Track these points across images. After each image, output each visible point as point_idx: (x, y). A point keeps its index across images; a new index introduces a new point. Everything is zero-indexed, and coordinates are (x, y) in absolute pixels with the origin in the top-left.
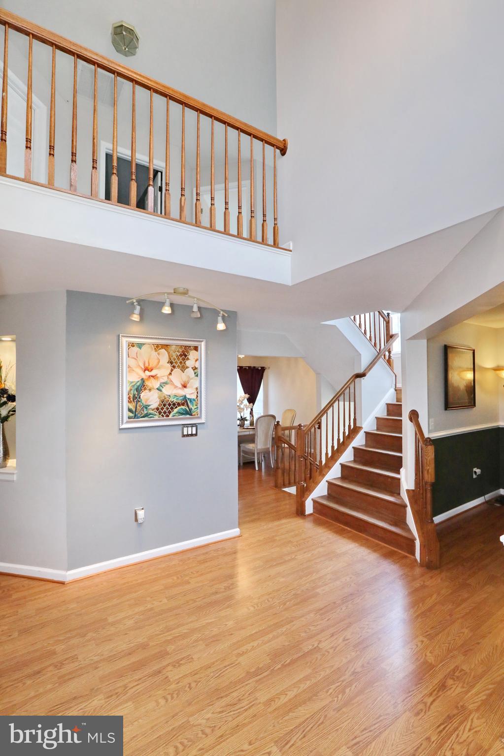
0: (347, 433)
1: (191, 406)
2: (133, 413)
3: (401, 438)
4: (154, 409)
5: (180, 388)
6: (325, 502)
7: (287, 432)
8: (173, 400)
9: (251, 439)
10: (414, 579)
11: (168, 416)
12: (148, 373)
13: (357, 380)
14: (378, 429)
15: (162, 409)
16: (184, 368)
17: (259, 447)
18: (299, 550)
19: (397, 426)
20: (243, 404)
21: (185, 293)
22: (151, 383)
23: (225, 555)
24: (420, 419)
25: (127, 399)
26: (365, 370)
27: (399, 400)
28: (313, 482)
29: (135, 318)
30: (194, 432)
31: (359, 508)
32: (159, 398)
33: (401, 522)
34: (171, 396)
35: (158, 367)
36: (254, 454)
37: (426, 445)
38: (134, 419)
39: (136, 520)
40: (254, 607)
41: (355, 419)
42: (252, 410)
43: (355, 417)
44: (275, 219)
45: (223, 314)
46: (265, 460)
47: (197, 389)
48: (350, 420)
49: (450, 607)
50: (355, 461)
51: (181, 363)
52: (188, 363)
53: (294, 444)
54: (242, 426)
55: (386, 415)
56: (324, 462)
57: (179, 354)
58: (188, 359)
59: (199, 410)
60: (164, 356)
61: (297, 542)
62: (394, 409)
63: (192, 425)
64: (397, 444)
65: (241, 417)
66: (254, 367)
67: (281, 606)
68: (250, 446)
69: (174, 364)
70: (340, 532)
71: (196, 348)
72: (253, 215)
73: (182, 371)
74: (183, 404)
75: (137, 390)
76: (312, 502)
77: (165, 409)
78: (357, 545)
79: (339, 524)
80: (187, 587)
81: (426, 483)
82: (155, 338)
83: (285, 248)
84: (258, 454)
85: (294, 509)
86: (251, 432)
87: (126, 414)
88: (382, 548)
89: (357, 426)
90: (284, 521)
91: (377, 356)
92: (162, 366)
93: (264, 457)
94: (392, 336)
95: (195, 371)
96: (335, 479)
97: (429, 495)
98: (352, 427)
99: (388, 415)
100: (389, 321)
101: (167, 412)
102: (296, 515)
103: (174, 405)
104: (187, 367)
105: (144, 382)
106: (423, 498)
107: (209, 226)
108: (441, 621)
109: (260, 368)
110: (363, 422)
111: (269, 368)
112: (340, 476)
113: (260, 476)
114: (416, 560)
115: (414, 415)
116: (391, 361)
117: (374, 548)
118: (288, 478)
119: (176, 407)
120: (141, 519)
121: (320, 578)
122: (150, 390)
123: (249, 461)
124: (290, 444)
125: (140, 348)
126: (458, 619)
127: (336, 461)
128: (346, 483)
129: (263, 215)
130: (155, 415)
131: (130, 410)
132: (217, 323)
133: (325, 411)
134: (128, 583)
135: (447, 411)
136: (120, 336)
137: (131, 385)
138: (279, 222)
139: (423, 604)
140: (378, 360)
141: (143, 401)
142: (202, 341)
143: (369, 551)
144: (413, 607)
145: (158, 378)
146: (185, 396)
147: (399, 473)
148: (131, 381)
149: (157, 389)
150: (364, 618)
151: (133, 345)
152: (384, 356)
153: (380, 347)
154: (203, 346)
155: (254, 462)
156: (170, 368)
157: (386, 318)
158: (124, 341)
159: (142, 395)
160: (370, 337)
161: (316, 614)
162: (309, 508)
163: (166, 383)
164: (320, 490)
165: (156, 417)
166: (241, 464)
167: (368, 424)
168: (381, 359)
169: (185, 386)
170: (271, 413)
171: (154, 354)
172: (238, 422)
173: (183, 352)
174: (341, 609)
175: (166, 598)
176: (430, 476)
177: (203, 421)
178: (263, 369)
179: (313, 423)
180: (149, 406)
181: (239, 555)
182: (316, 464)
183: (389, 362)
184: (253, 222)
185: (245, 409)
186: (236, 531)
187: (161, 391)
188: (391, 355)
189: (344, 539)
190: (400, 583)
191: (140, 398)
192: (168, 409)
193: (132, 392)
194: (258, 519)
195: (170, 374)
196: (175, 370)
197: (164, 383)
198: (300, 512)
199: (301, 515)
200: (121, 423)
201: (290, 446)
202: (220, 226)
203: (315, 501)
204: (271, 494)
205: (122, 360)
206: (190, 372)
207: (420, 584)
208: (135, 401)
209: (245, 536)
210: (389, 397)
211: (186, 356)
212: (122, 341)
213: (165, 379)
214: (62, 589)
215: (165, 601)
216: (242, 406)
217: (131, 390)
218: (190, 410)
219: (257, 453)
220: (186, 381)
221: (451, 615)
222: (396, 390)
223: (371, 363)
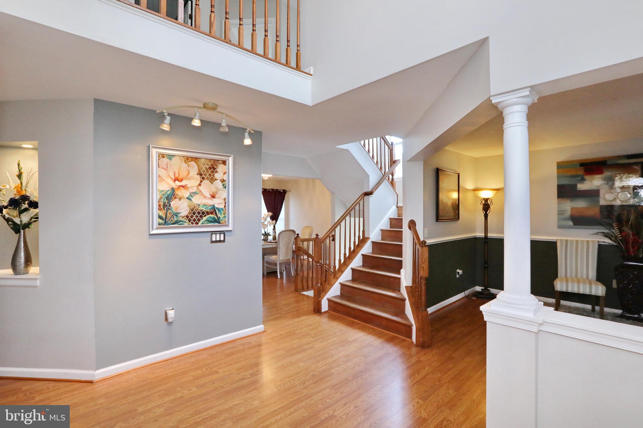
0: (357, 243)
1: (219, 215)
2: (163, 220)
3: (402, 245)
4: (184, 217)
5: (209, 198)
6: (338, 301)
7: (305, 243)
8: (202, 209)
9: (274, 251)
10: (411, 356)
11: (197, 223)
12: (178, 183)
13: (366, 197)
14: (382, 239)
15: (192, 217)
16: (212, 180)
17: (281, 258)
18: (316, 341)
19: (398, 235)
20: (267, 221)
21: (214, 108)
22: (181, 192)
23: (251, 348)
24: (417, 227)
25: (158, 207)
26: (373, 188)
27: (400, 215)
28: (328, 284)
29: (165, 128)
30: (222, 239)
31: (367, 304)
32: (189, 206)
33: (401, 312)
34: (201, 205)
35: (187, 178)
36: (276, 265)
37: (422, 247)
38: (164, 225)
39: (166, 319)
40: (278, 388)
41: (364, 231)
42: (274, 227)
43: (364, 229)
44: (298, 46)
45: (249, 131)
46: (286, 270)
47: (225, 199)
48: (359, 232)
49: (439, 375)
50: (363, 266)
51: (210, 175)
52: (216, 175)
53: (311, 254)
54: (265, 240)
55: (389, 228)
56: (337, 267)
57: (208, 167)
58: (217, 172)
59: (226, 219)
60: (194, 169)
61: (315, 334)
62: (396, 222)
63: (220, 232)
64: (398, 250)
65: (265, 232)
66: (277, 190)
67: (301, 386)
68: (273, 257)
69: (203, 176)
70: (351, 325)
71: (224, 163)
72: (278, 40)
73: (211, 182)
74: (212, 213)
75: (167, 198)
76: (327, 301)
77: (194, 217)
78: (365, 333)
79: (350, 318)
80: (217, 376)
81: (421, 278)
82: (185, 151)
83: (306, 72)
84: (281, 264)
85: (312, 307)
86: (274, 245)
87: (156, 220)
88: (385, 334)
89: (365, 236)
90: (302, 318)
91: (382, 178)
92: (192, 177)
93: (285, 267)
94: (394, 162)
95: (224, 183)
96: (346, 281)
97: (423, 288)
98: (361, 238)
99: (391, 227)
100: (392, 149)
101: (196, 219)
102: (313, 313)
103: (204, 214)
104: (216, 180)
105: (174, 191)
106: (418, 292)
107: (237, 44)
108: (432, 386)
109: (282, 191)
110: (370, 233)
111: (290, 191)
112: (351, 279)
113: (282, 283)
114: (412, 342)
115: (412, 224)
116: (394, 183)
117: (379, 335)
118: (306, 283)
119: (205, 216)
120: (171, 318)
121: (335, 361)
122: (180, 199)
123: (272, 271)
124: (308, 253)
125: (171, 159)
126: (446, 383)
127: (348, 266)
128: (356, 284)
129: (288, 40)
130: (185, 222)
131: (160, 217)
132: (244, 138)
133: (338, 223)
134: (158, 377)
135: (438, 223)
136: (151, 147)
137: (161, 194)
138: (301, 48)
139: (418, 375)
140: (383, 181)
141: (173, 209)
142: (230, 156)
143: (375, 338)
144: (411, 378)
145: (188, 188)
146: (214, 206)
147: (399, 273)
148: (161, 189)
149: (187, 198)
150: (372, 389)
151: (163, 156)
152: (388, 178)
153: (385, 171)
154: (230, 160)
155: (276, 272)
156: (200, 179)
157: (390, 147)
158: (154, 152)
159: (172, 203)
160: (377, 161)
161: (331, 389)
162: (325, 307)
163: (195, 193)
164: (334, 291)
165: (186, 224)
166: (265, 274)
167: (375, 235)
168: (385, 181)
169: (213, 197)
170: (292, 228)
171: (184, 165)
172: (262, 237)
173: (212, 165)
174: (353, 384)
175: (196, 387)
176: (424, 273)
177: (230, 228)
178: (285, 192)
179: (329, 233)
180: (179, 213)
181: (263, 347)
182: (331, 271)
183: (392, 183)
184: (278, 45)
185: (269, 225)
186: (260, 328)
187: (190, 200)
188: (394, 177)
189: (355, 330)
190: (400, 360)
191: (170, 206)
192: (197, 217)
193: (162, 200)
194: (281, 318)
195: (200, 185)
196: (204, 181)
197: (193, 193)
198: (317, 310)
199: (318, 313)
200: (151, 229)
201: (309, 256)
202: (247, 44)
203: (329, 300)
204: (291, 298)
205: (152, 169)
206: (218, 184)
207: (416, 360)
208: (165, 208)
209: (269, 331)
210: (392, 213)
211: (214, 169)
212: (152, 152)
213: (195, 190)
214: (89, 387)
215: (194, 389)
216: (266, 223)
217: (161, 198)
218: (219, 218)
219: (279, 263)
220: (215, 192)
221: (439, 381)
222: (397, 207)
223: (378, 183)
